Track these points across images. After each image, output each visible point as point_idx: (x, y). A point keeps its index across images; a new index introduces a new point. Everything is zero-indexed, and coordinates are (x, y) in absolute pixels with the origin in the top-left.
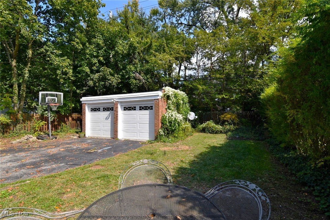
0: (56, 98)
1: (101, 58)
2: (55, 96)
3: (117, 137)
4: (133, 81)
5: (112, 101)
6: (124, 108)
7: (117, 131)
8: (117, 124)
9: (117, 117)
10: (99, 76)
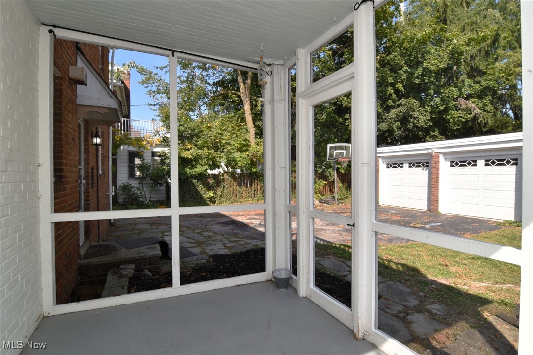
0: (345, 151)
1: (400, 85)
2: (343, 149)
3: (437, 209)
4: (454, 114)
5: (430, 151)
6: (452, 162)
7: (438, 200)
8: (438, 189)
9: (438, 177)
10: (396, 114)
